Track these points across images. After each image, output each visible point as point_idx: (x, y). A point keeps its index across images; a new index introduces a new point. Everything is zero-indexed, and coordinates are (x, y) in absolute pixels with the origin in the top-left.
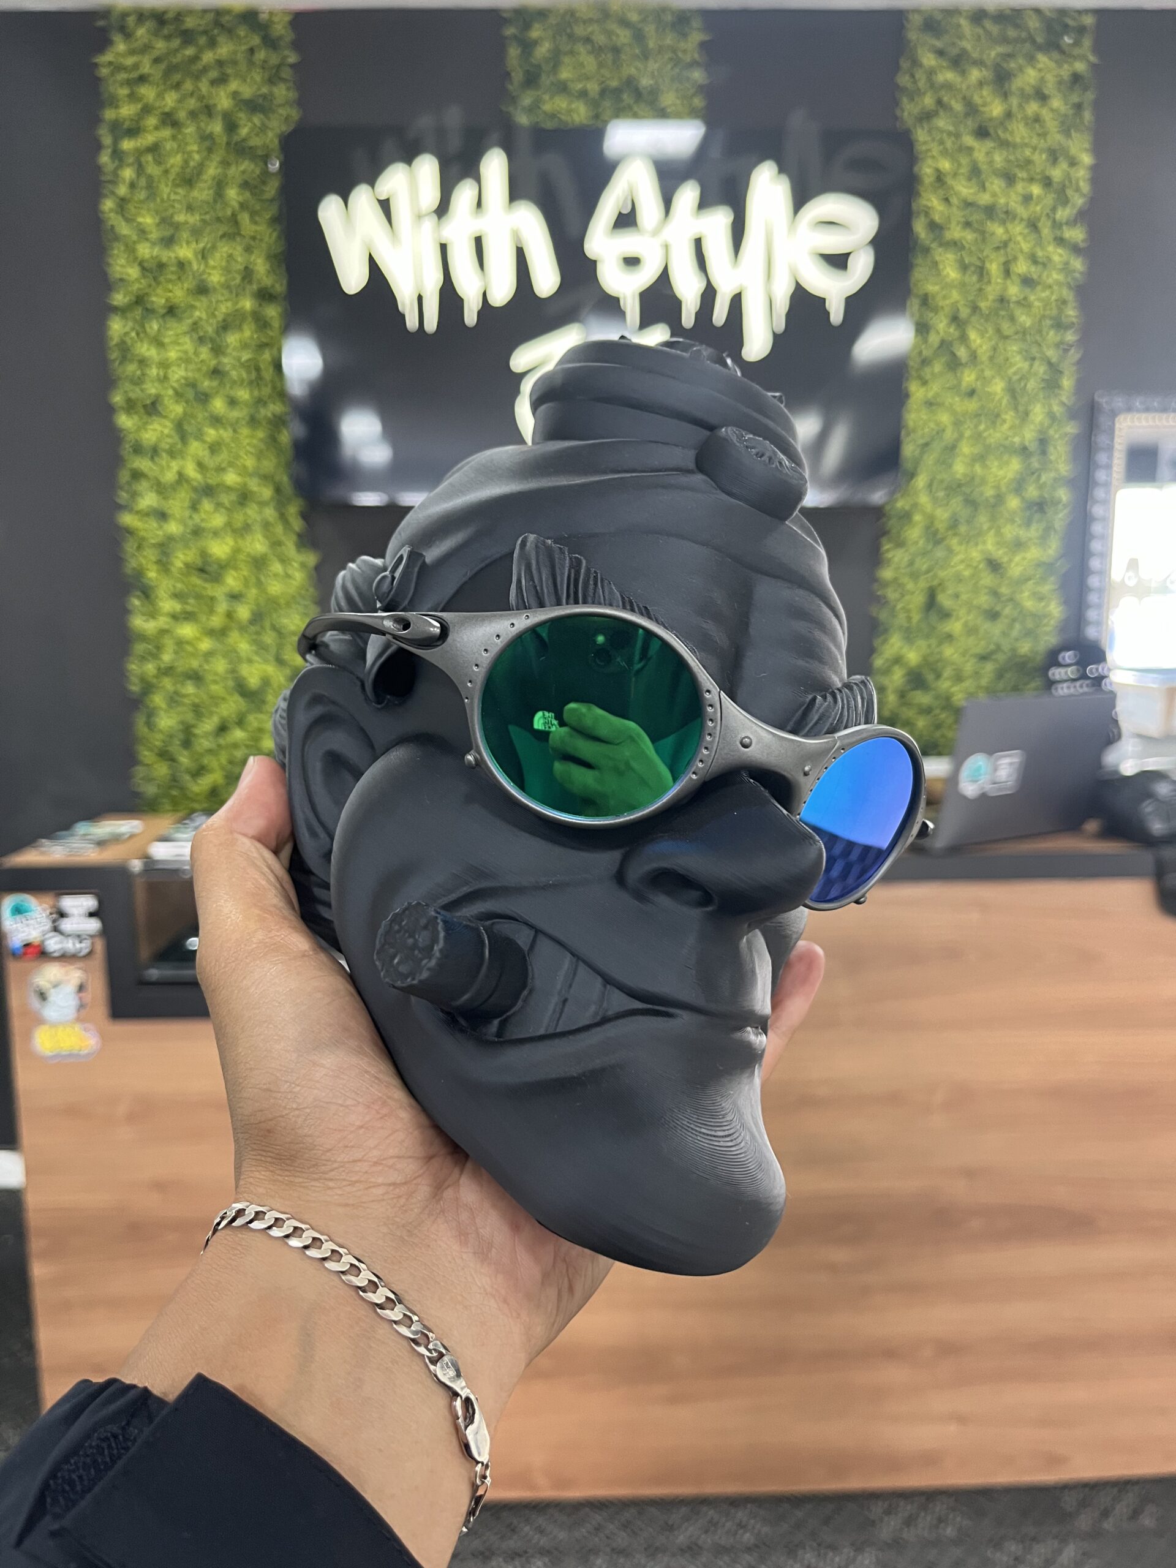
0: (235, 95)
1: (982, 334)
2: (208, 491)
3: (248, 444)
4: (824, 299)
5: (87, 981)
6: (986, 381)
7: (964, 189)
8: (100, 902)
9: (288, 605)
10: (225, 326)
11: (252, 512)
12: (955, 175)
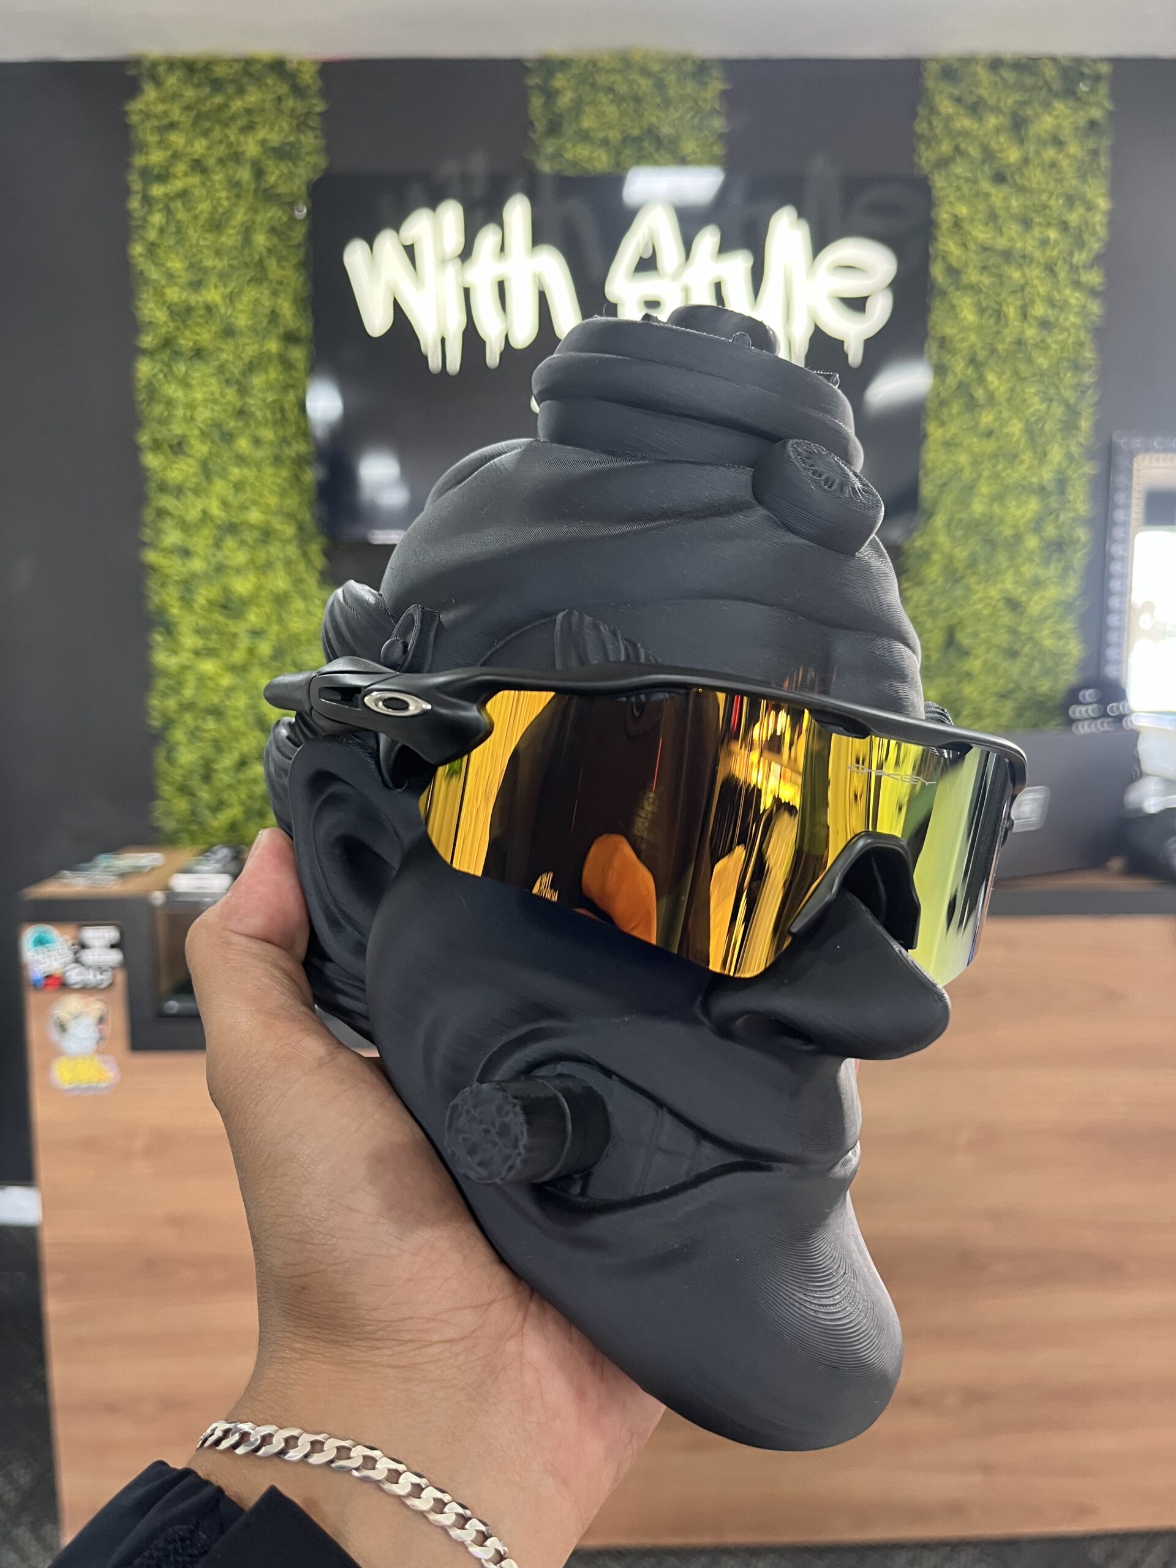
0: (263, 142)
1: (1000, 376)
2: (232, 528)
3: (273, 483)
4: (842, 342)
5: (108, 1012)
6: (1004, 423)
7: (981, 234)
8: (122, 934)
9: (309, 642)
10: (251, 368)
11: (275, 550)
12: (972, 220)
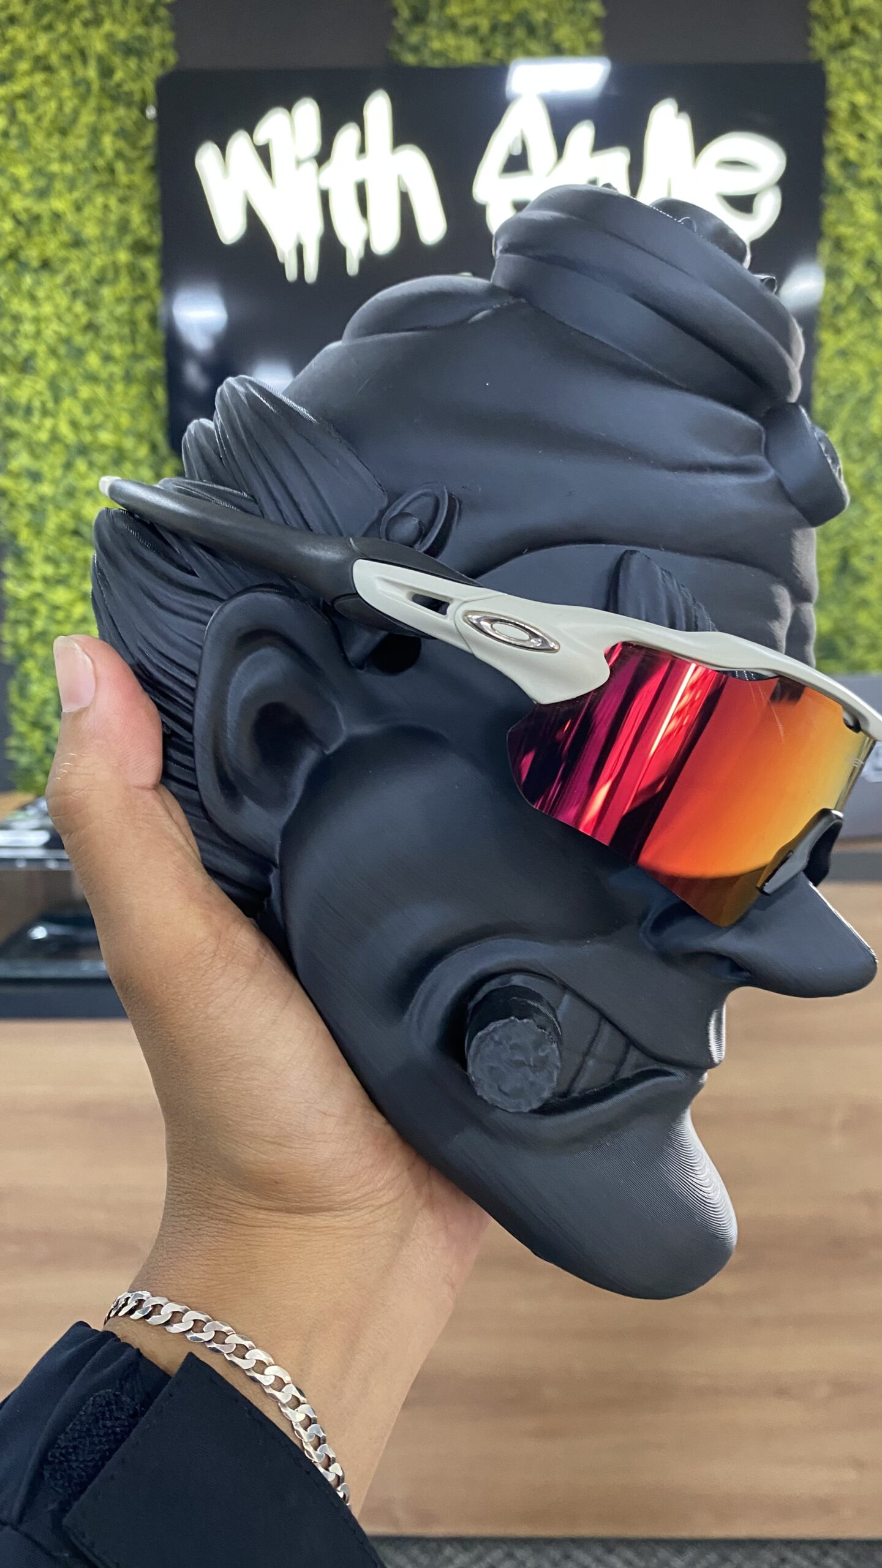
0: (109, 37)
2: (83, 450)
3: (123, 401)
10: (100, 281)
12: (872, 108)
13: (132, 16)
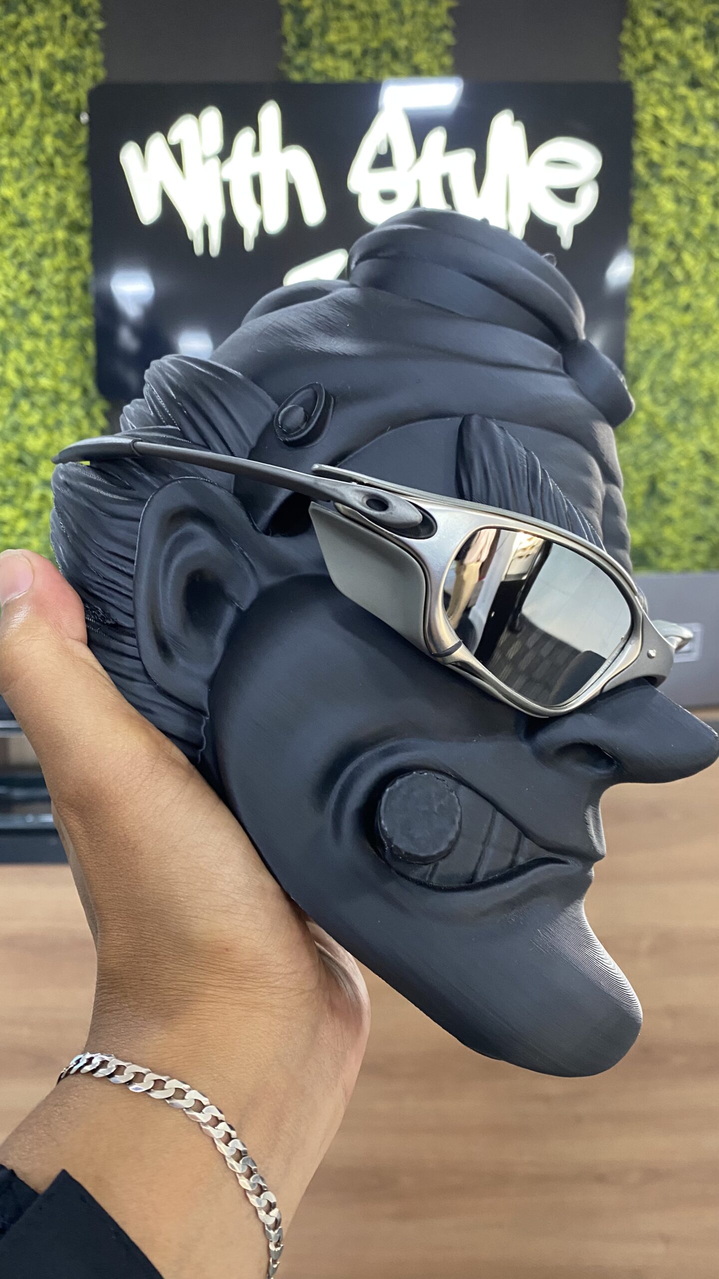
0: (50, 57)
1: (695, 257)
2: (26, 393)
3: (60, 353)
4: (555, 227)
6: (699, 298)
7: (678, 133)
10: (41, 255)
11: (63, 411)
12: (670, 120)
13: (69, 39)
